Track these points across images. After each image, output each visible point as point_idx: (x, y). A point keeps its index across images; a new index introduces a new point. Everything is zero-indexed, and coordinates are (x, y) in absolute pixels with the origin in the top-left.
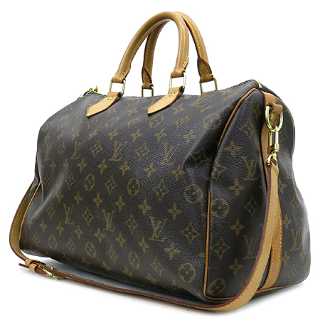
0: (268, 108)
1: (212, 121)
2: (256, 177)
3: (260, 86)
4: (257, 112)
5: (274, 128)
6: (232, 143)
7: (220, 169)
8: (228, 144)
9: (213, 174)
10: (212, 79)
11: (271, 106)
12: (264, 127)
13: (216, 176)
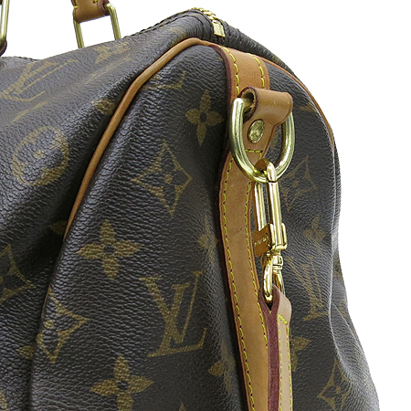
0: (238, 105)
1: (39, 155)
2: (196, 341)
3: (218, 30)
4: (203, 117)
5: (261, 169)
6: (107, 230)
7: (64, 323)
8: (92, 236)
9: (41, 340)
10: (105, 11)
11: (250, 97)
12: (230, 165)
13: (51, 345)
